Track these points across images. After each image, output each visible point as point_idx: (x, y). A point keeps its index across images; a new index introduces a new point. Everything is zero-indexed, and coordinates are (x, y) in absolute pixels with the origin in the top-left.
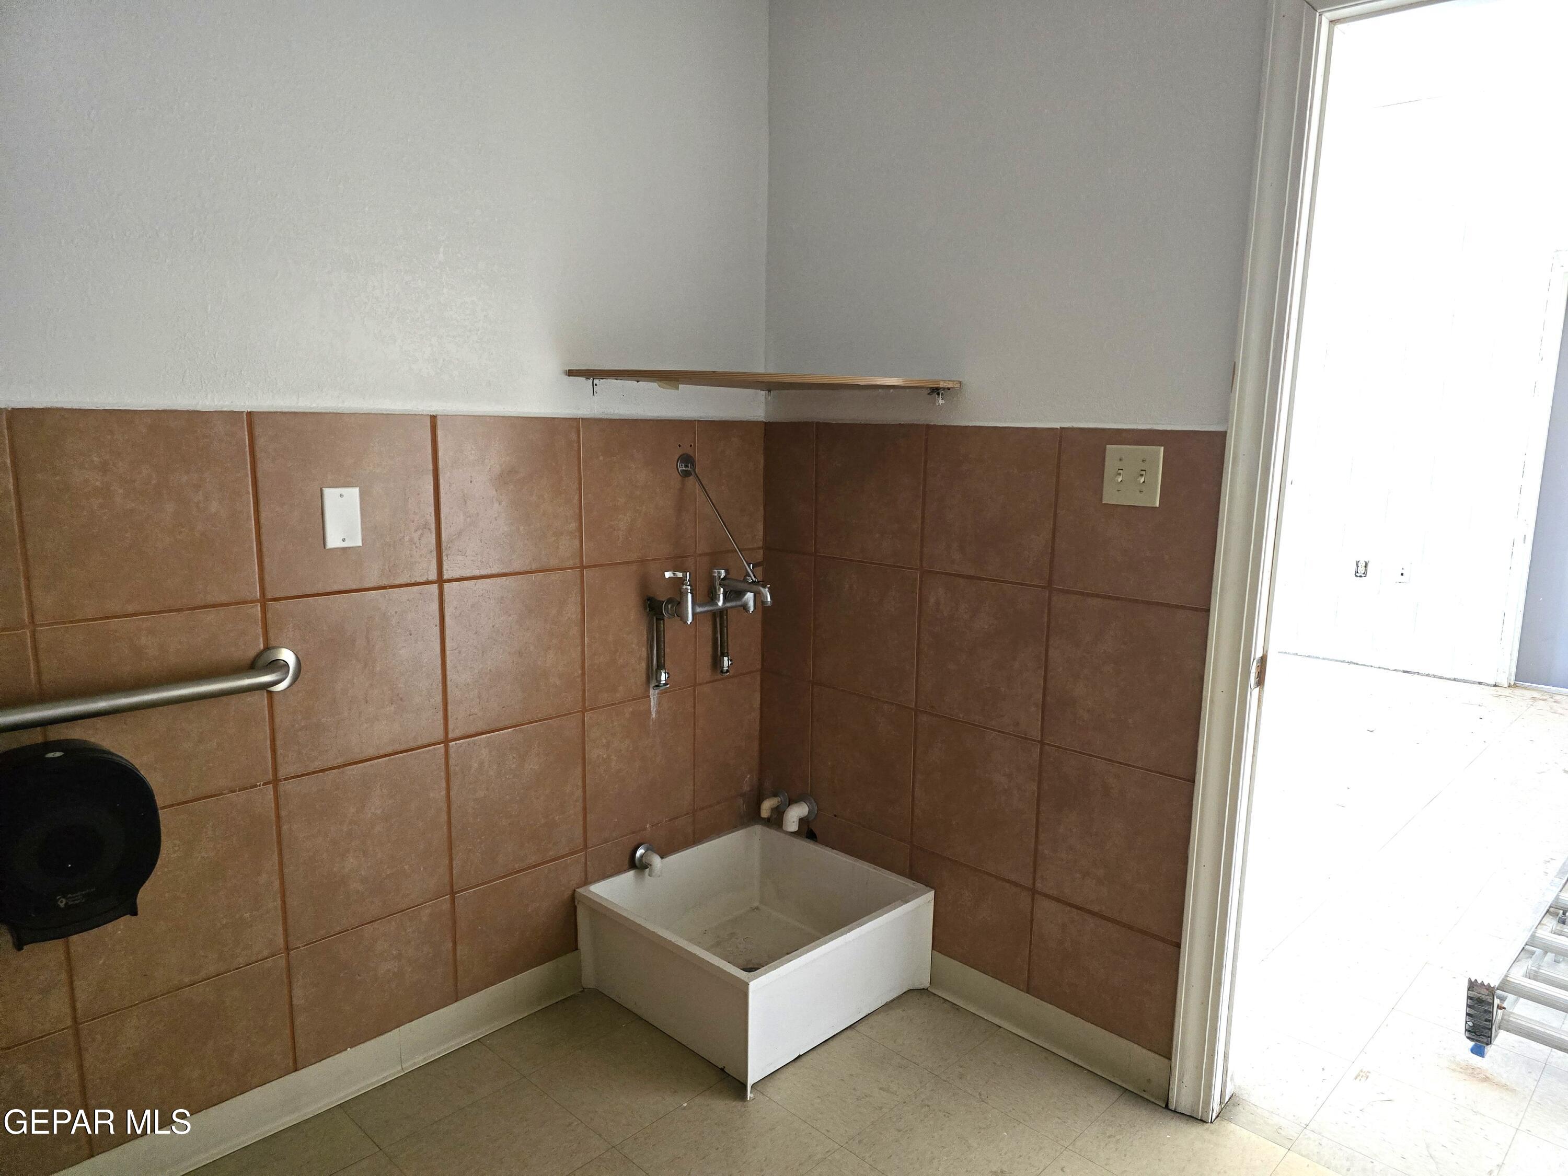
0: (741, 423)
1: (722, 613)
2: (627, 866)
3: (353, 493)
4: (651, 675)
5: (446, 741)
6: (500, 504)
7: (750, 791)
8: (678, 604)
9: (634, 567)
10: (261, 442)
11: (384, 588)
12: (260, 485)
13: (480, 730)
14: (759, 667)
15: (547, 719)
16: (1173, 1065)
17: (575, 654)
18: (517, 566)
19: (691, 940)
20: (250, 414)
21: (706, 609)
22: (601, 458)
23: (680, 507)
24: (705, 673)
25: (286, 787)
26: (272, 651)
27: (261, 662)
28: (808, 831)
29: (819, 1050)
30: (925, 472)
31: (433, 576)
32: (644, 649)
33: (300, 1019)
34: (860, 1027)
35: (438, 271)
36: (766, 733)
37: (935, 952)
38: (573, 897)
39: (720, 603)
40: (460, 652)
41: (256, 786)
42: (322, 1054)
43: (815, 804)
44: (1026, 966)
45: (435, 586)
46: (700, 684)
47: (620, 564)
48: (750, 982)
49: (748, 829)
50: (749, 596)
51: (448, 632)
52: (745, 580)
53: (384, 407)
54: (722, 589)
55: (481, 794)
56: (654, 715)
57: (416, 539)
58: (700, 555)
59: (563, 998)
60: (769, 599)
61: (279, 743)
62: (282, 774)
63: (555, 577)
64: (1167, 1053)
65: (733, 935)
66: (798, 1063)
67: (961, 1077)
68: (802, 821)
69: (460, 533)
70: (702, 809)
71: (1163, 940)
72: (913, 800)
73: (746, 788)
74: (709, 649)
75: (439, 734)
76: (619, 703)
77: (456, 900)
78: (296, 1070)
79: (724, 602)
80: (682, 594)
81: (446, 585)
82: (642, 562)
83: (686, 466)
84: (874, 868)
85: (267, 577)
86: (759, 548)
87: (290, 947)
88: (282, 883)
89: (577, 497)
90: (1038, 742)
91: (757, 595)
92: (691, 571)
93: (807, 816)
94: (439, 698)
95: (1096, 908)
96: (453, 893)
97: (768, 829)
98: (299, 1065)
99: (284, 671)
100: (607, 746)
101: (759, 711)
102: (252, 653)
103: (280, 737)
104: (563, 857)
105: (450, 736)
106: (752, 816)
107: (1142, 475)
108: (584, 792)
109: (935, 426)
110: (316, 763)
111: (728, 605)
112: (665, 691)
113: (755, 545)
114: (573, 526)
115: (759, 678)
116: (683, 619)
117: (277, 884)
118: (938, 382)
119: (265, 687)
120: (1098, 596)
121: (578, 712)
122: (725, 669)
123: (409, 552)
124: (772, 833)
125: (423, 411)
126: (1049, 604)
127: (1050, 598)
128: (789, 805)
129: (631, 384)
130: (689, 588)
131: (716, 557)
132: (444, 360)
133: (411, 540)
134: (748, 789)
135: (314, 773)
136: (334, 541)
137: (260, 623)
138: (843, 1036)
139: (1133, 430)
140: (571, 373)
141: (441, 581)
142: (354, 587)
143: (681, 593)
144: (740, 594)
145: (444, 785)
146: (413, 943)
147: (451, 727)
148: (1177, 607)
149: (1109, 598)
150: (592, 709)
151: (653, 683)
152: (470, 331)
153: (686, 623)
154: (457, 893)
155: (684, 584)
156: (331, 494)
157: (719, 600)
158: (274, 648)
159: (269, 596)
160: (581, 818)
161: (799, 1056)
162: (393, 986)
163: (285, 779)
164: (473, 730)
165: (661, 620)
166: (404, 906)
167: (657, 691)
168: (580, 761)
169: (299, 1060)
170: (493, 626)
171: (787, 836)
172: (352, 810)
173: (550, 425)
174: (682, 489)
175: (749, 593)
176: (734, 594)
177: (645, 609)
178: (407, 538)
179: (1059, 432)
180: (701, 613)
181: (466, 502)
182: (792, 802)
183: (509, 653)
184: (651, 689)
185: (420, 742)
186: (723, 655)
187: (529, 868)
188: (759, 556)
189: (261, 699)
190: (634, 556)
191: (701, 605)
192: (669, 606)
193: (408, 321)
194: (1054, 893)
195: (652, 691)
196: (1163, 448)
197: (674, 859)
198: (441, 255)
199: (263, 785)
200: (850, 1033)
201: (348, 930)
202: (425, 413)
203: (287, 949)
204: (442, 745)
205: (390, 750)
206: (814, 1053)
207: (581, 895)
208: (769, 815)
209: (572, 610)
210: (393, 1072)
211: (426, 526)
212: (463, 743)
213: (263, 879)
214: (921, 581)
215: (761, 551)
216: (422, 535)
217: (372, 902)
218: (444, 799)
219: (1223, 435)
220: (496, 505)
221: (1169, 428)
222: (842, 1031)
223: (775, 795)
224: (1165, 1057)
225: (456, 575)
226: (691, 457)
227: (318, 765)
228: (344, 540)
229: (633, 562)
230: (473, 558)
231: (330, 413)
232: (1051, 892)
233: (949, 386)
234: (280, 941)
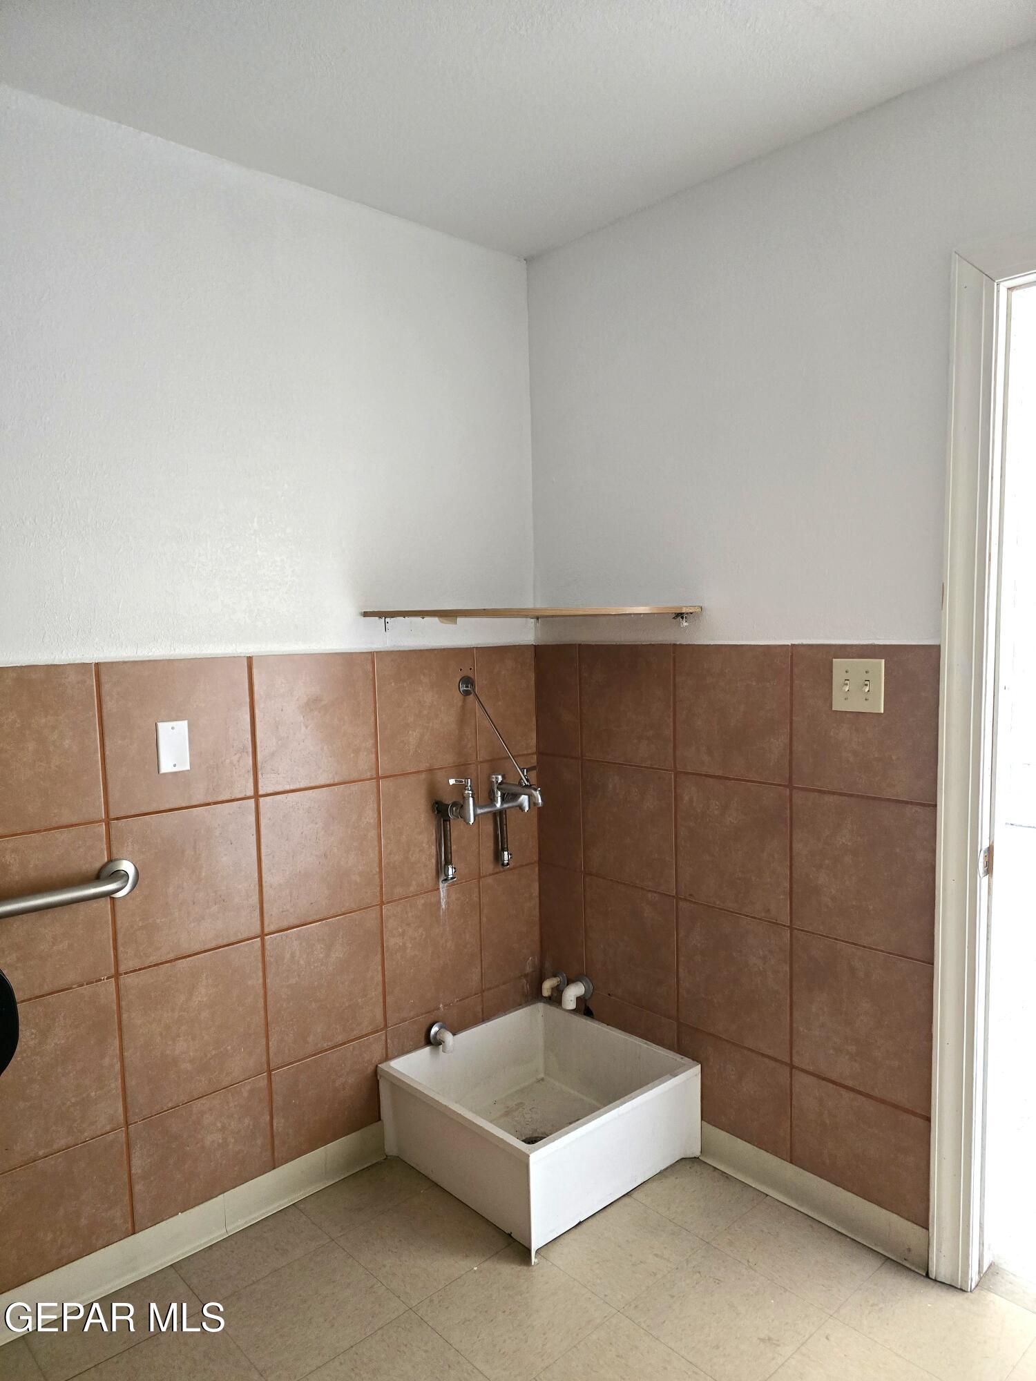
0: (514, 647)
1: (501, 813)
2: (423, 1043)
3: (183, 726)
4: (440, 870)
5: (262, 935)
6: (307, 727)
7: (533, 972)
8: (461, 806)
9: (423, 776)
10: (106, 688)
11: (209, 804)
12: (105, 723)
13: (292, 924)
14: (536, 858)
15: (350, 912)
16: (931, 1235)
17: (373, 855)
18: (322, 780)
19: (478, 1113)
20: (97, 665)
21: (486, 810)
22: (393, 684)
23: (462, 721)
24: (488, 866)
25: (127, 980)
26: (116, 863)
27: (105, 873)
28: (585, 1008)
29: (597, 1217)
30: (675, 685)
31: (250, 792)
32: (433, 847)
33: (138, 1188)
34: (635, 1195)
35: (253, 537)
36: (545, 919)
37: (705, 1123)
38: (375, 1071)
39: (498, 805)
40: (273, 857)
41: (100, 980)
42: (156, 1219)
43: (591, 985)
44: (788, 1137)
45: (253, 801)
46: (484, 877)
47: (411, 773)
48: (531, 1153)
49: (532, 1006)
50: (524, 799)
51: (263, 840)
52: (520, 784)
53: (209, 652)
54: (499, 793)
55: (293, 981)
56: (444, 907)
57: (235, 762)
58: (481, 762)
59: (370, 1164)
60: (540, 801)
61: (120, 941)
62: (122, 969)
63: (355, 788)
64: (923, 1222)
65: (520, 1105)
66: (579, 1228)
67: (731, 1243)
68: (579, 999)
69: (273, 754)
70: (489, 989)
71: (914, 1114)
72: (678, 981)
73: (529, 969)
74: (491, 844)
75: (258, 930)
76: (412, 896)
77: (272, 1077)
78: (134, 1233)
79: (502, 804)
80: (465, 799)
81: (261, 799)
82: (431, 771)
83: (467, 687)
84: (646, 1043)
85: (110, 799)
86: (533, 754)
87: (129, 1122)
88: (123, 1066)
89: (373, 719)
90: (788, 927)
91: (530, 796)
92: (472, 778)
93: (584, 994)
94: (256, 898)
95: (850, 1083)
96: (269, 1071)
97: (549, 1006)
98: (137, 1228)
99: (125, 878)
100: (403, 935)
101: (537, 900)
102: (98, 865)
103: (120, 937)
104: (366, 1035)
105: (266, 931)
106: (534, 995)
107: (866, 685)
108: (384, 975)
109: (681, 645)
110: (151, 958)
111: (505, 806)
112: (453, 883)
113: (530, 751)
114: (370, 742)
115: (537, 869)
116: (466, 821)
117: (118, 1067)
118: (681, 608)
119: (109, 894)
120: (834, 793)
121: (377, 905)
122: (506, 862)
123: (229, 773)
124: (552, 1010)
125: (241, 653)
126: (791, 800)
127: (791, 795)
128: (567, 985)
129: (417, 620)
130: (471, 792)
131: (495, 764)
132: (258, 610)
133: (231, 763)
134: (531, 970)
135: (150, 967)
136: (166, 766)
137: (105, 840)
138: (620, 1203)
139: (856, 646)
140: (366, 614)
141: (257, 796)
142: (184, 805)
143: (464, 797)
144: (516, 796)
145: (261, 974)
146: (236, 1116)
147: (266, 923)
148: (907, 803)
149: (845, 795)
150: (388, 903)
151: (442, 877)
152: (280, 584)
153: (468, 823)
154: (273, 1070)
155: (465, 790)
156: (164, 727)
157: (497, 802)
158: (117, 860)
159: (112, 815)
160: (381, 1000)
161: (580, 1223)
162: (218, 1156)
163: (125, 973)
164: (285, 924)
165: (446, 821)
166: (226, 1084)
167: (446, 885)
168: (380, 949)
169: (137, 1223)
170: (302, 833)
171: (567, 1013)
172: (183, 998)
173: (348, 659)
174: (463, 707)
175: (523, 796)
176: (510, 796)
177: (433, 812)
178: (228, 761)
179: (790, 649)
180: (481, 814)
181: (277, 728)
182: (570, 982)
183: (317, 856)
184: (440, 882)
185: (240, 937)
186: (503, 850)
187: (336, 1046)
188: (534, 760)
189: (105, 902)
190: (423, 766)
191: (481, 807)
192: (454, 809)
193: (228, 580)
194: (811, 1068)
195: (441, 885)
196: (883, 660)
197: (464, 1036)
198: (255, 524)
199: (107, 979)
200: (627, 1200)
201: (179, 1106)
202: (242, 655)
203: (127, 1124)
204: (259, 939)
205: (213, 945)
206: (594, 1219)
207: (382, 1070)
208: (550, 994)
209: (370, 816)
210: (218, 1235)
211: (244, 749)
212: (277, 936)
213: (106, 1061)
214: (675, 781)
215: (535, 757)
216: (240, 758)
217: (200, 1081)
218: (261, 986)
219: (936, 650)
220: (303, 728)
221: (888, 643)
222: (620, 1198)
223: (555, 976)
224: (923, 1227)
225: (270, 790)
226: (471, 678)
227: (154, 959)
228: (175, 766)
229: (422, 771)
230: (284, 775)
231: (163, 660)
232: (806, 1068)
233: (691, 611)
234: (121, 1118)
